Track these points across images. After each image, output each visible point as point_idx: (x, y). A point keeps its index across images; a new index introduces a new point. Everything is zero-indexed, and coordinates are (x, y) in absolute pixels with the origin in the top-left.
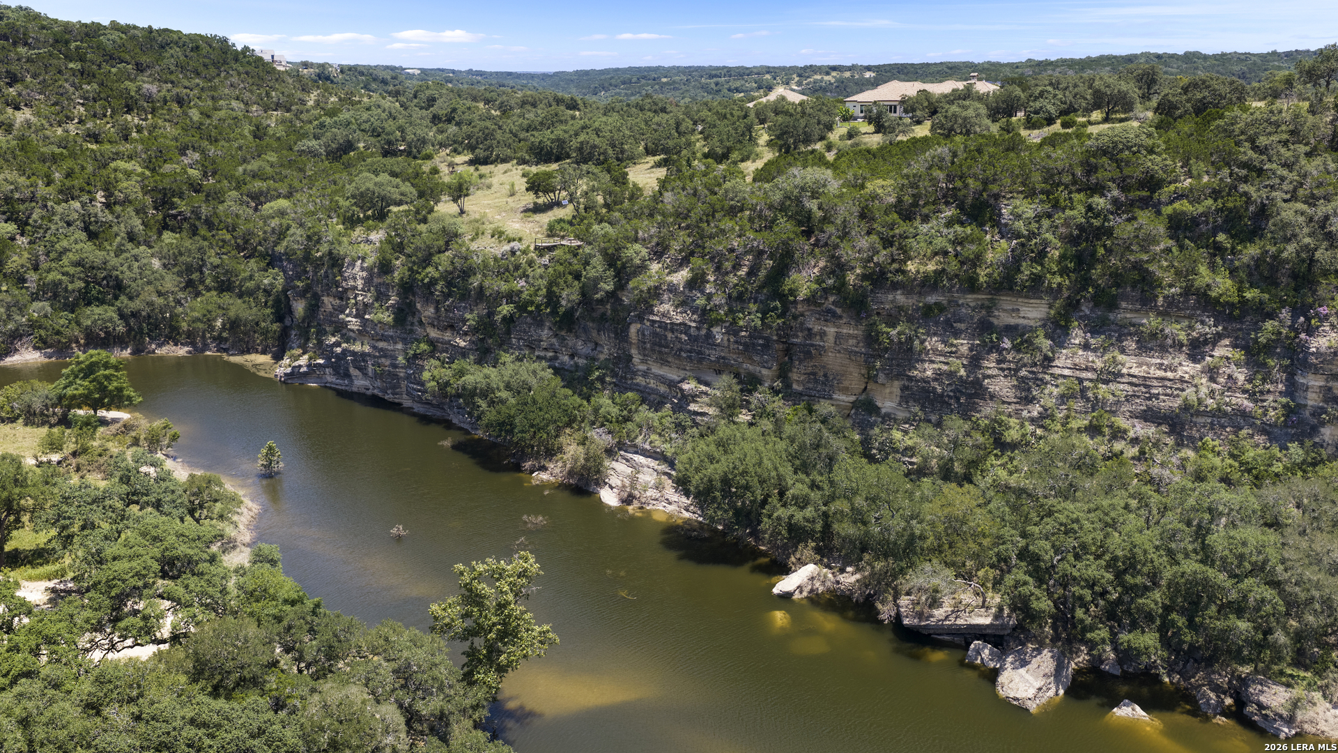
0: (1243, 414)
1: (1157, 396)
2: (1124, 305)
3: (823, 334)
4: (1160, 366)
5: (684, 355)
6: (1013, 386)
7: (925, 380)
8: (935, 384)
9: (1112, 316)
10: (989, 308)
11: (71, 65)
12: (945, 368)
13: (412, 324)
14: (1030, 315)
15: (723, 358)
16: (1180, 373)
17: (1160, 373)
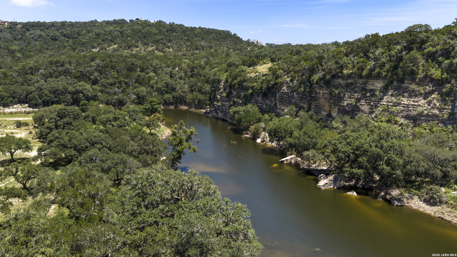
0: (436, 116)
1: (410, 111)
2: (406, 81)
3: (319, 93)
4: (414, 101)
5: (287, 102)
6: (369, 108)
7: (344, 106)
8: (347, 107)
9: (402, 85)
10: (365, 84)
11: (185, 38)
12: (350, 102)
13: (231, 97)
14: (378, 86)
15: (296, 102)
16: (419, 103)
17: (413, 103)
